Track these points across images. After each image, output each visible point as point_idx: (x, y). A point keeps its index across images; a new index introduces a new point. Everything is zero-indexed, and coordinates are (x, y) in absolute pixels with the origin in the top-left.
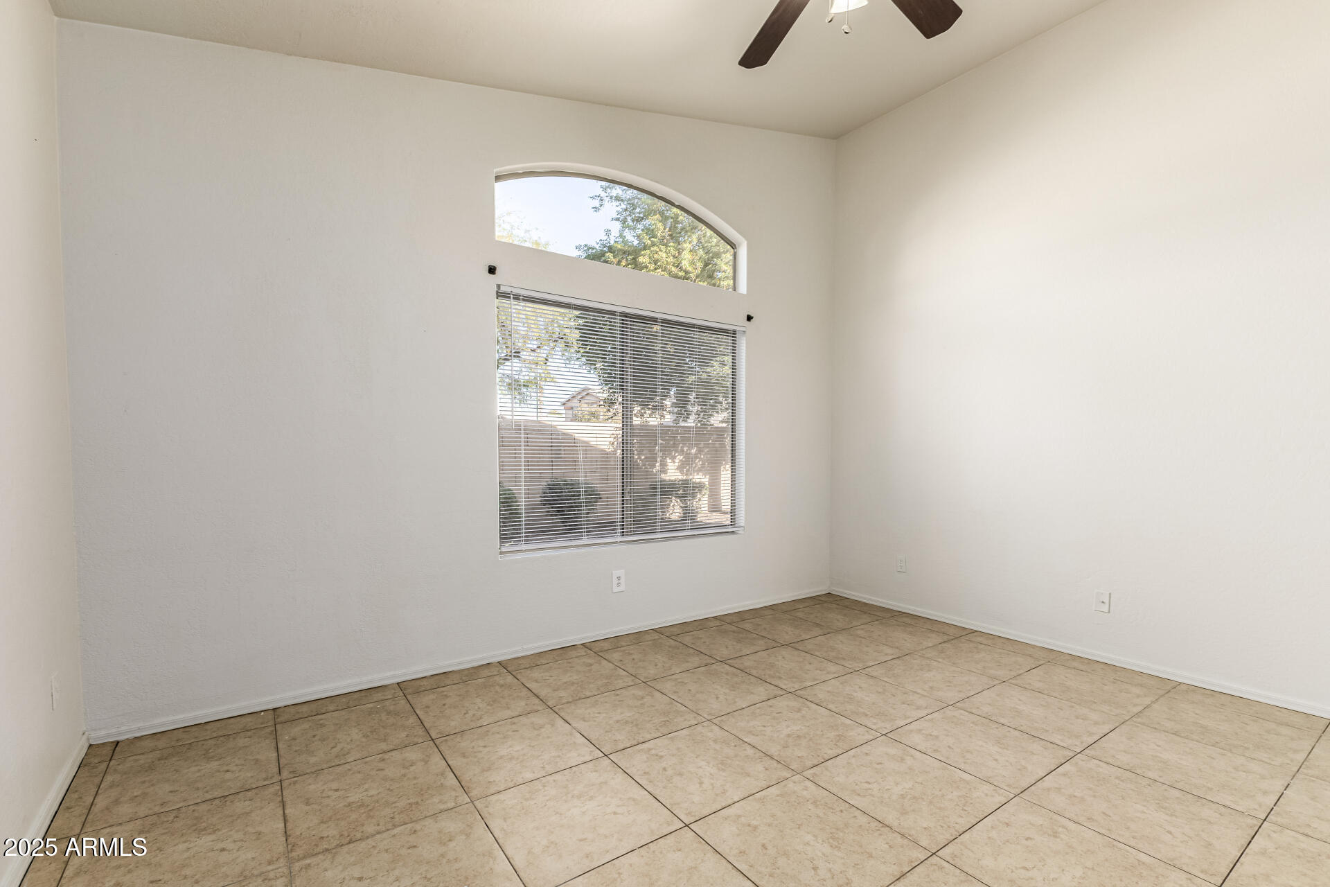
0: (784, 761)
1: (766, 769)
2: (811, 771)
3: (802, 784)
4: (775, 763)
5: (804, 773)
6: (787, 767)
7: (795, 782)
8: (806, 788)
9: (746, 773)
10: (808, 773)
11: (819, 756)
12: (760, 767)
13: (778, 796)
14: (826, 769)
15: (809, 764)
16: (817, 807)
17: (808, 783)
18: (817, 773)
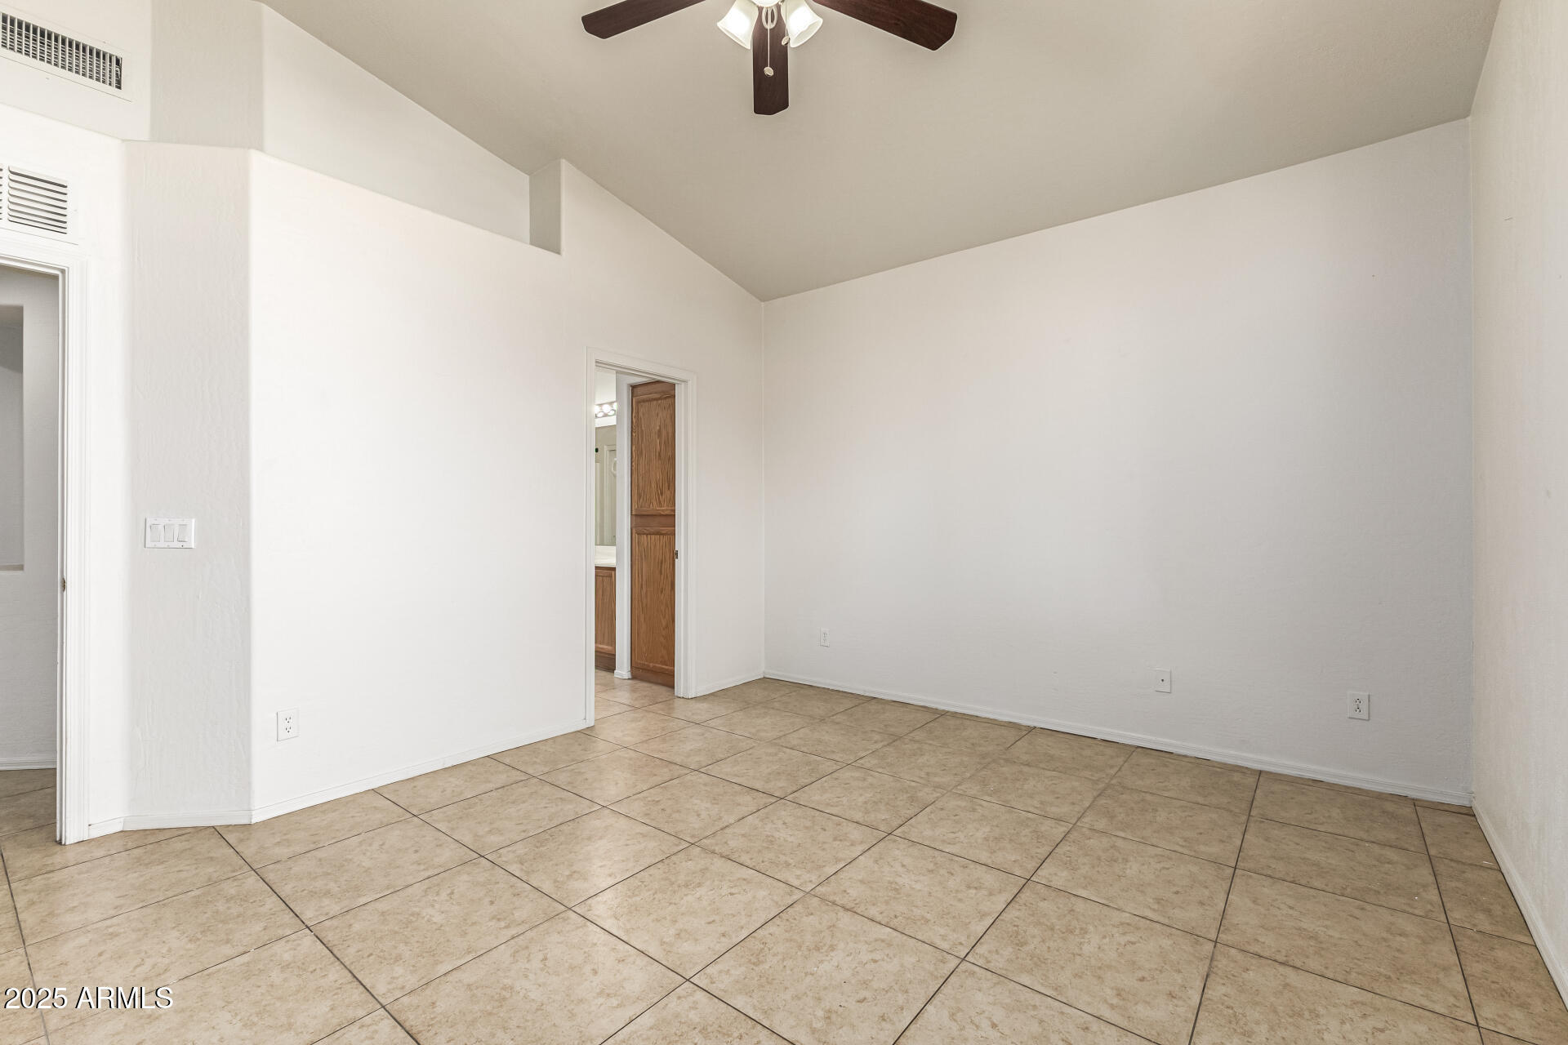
0: (827, 905)
1: (845, 891)
2: (795, 897)
3: (802, 881)
4: (839, 902)
5: (802, 894)
6: (823, 899)
7: (811, 881)
8: (798, 877)
9: (865, 883)
10: (797, 895)
11: (787, 920)
12: (853, 893)
13: (824, 866)
14: (777, 903)
15: (798, 908)
16: (786, 862)
17: (796, 883)
18: (789, 897)
